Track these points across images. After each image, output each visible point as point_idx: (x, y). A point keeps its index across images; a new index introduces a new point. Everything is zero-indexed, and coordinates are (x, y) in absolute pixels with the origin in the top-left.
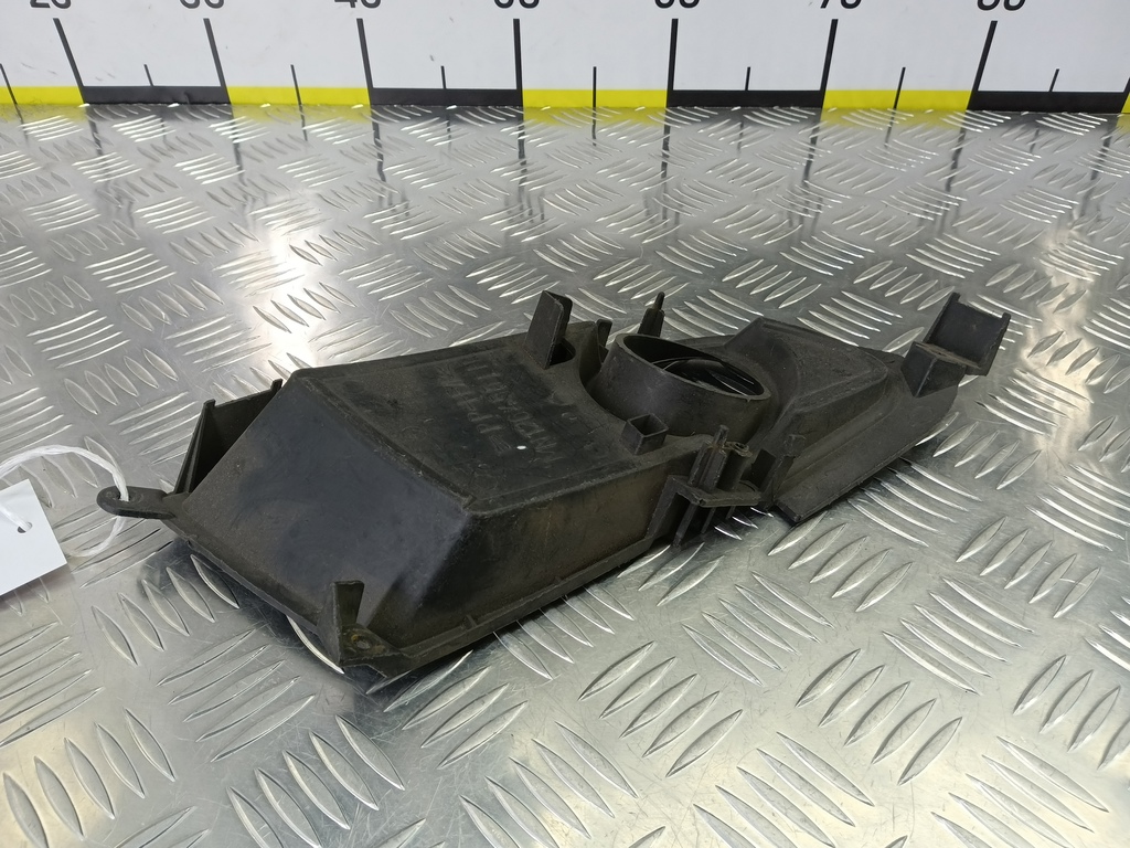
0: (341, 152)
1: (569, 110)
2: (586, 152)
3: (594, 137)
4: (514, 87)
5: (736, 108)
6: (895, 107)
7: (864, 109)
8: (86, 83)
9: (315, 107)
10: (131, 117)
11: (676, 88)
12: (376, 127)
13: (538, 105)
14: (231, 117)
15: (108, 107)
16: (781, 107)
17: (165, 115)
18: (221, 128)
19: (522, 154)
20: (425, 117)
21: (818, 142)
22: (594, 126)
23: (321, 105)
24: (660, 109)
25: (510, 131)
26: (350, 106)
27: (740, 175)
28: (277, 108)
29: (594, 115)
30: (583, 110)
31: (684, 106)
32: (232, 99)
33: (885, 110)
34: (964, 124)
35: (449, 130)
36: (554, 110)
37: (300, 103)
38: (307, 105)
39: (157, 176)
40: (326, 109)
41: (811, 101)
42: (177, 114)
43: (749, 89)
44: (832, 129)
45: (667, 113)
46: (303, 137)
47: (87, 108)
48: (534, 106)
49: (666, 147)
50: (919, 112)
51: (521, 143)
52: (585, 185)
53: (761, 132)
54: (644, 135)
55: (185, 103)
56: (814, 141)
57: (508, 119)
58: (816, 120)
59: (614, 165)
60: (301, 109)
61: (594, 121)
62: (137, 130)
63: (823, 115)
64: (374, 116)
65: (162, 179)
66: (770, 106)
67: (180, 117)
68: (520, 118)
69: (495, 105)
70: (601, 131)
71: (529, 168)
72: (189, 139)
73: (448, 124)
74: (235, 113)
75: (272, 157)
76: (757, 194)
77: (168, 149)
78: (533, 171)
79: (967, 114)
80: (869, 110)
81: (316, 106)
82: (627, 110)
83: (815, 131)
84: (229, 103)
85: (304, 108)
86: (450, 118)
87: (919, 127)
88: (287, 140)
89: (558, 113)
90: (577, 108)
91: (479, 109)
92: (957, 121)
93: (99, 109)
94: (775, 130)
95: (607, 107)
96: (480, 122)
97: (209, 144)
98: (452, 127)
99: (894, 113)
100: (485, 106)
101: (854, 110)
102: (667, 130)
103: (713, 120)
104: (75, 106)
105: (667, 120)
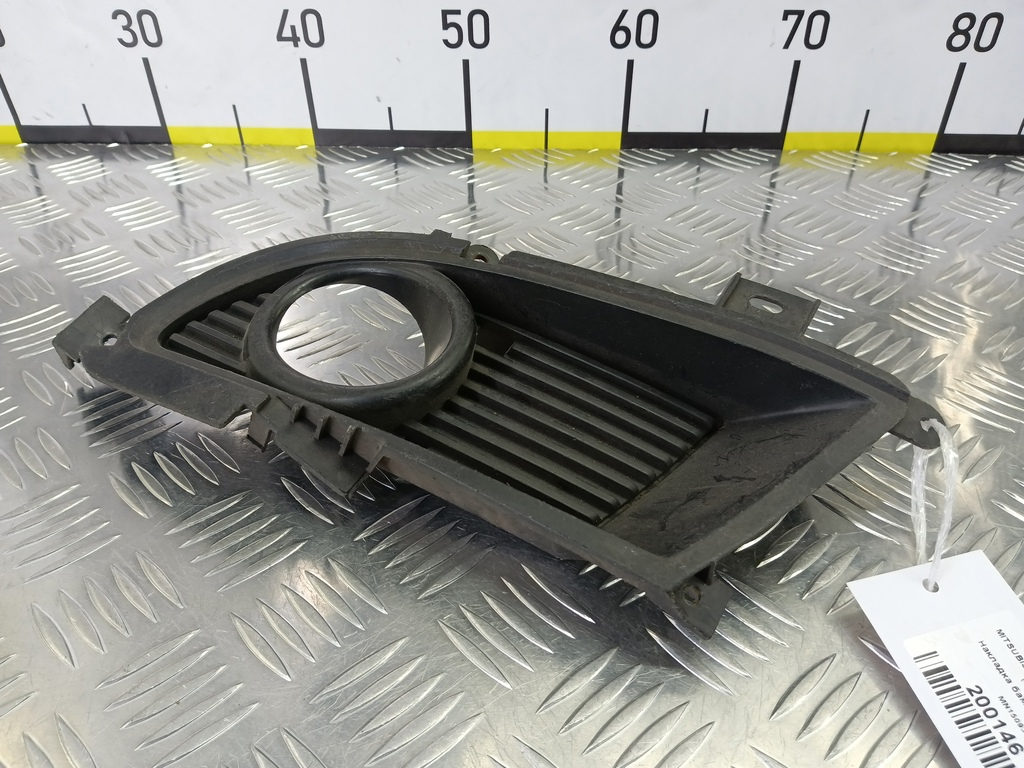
0: (281, 196)
1: (519, 152)
2: (537, 197)
3: (546, 181)
4: (463, 128)
5: (693, 150)
6: (858, 149)
7: (826, 151)
8: (23, 122)
9: (259, 149)
10: (68, 156)
11: (631, 129)
12: (321, 170)
13: (487, 147)
14: (172, 157)
15: (46, 147)
16: (739, 148)
17: (103, 155)
18: (159, 169)
19: (471, 199)
20: (371, 158)
21: (778, 186)
22: (546, 170)
23: (265, 145)
24: (614, 151)
25: (459, 174)
26: (294, 147)
27: (702, 223)
28: (219, 148)
29: (546, 157)
30: (535, 152)
31: (638, 148)
32: (173, 138)
33: (847, 152)
34: (929, 167)
35: (396, 173)
36: (506, 152)
37: (243, 144)
38: (250, 146)
39: (84, 221)
40: (271, 150)
41: (772, 142)
42: (114, 154)
43: (707, 131)
44: (794, 173)
45: (622, 156)
46: (244, 180)
47: (25, 147)
48: (483, 148)
49: (619, 190)
50: (883, 154)
51: (471, 187)
52: (538, 234)
53: (720, 176)
54: (598, 179)
55: (125, 143)
56: (773, 185)
57: (457, 161)
58: (775, 163)
59: (567, 211)
60: (244, 149)
61: (546, 164)
62: (73, 171)
63: (784, 158)
64: (319, 158)
65: (89, 225)
66: (728, 148)
67: (117, 157)
68: (469, 160)
69: (443, 147)
70: (553, 175)
71: (478, 214)
72: (124, 182)
73: (396, 167)
74: (176, 153)
75: (208, 201)
76: (721, 243)
77: (103, 191)
78: (482, 218)
79: (932, 156)
80: (831, 152)
81: (259, 146)
82: (581, 152)
83: (774, 176)
84: (170, 143)
85: (247, 148)
86: (397, 159)
87: (885, 171)
88: (226, 183)
89: (508, 155)
90: (528, 150)
91: (427, 150)
92: (922, 163)
93: (36, 149)
94: (735, 173)
95: (560, 150)
96: (427, 164)
97: (143, 186)
98: (400, 169)
99: (856, 156)
100: (433, 147)
101: (815, 152)
102: (621, 173)
103: (670, 162)
104: (12, 145)
105: (621, 163)
